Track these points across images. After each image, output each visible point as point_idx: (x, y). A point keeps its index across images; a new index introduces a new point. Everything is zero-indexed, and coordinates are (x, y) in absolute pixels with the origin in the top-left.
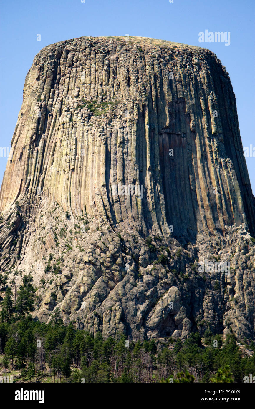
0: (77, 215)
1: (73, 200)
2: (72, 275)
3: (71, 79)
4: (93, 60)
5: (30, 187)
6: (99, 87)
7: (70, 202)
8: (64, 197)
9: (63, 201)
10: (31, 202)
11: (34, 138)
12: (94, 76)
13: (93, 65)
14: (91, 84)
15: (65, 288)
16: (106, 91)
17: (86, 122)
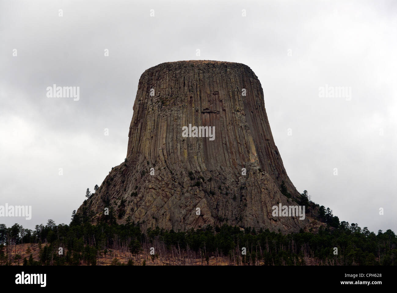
0: (153, 163)
1: (152, 154)
2: (143, 196)
3: (157, 87)
4: (167, 75)
5: (134, 150)
6: (170, 90)
7: (150, 156)
8: (147, 153)
9: (147, 155)
10: (134, 158)
11: (136, 122)
12: (168, 84)
13: (168, 78)
14: (166, 88)
15: (139, 204)
16: (174, 91)
17: (159, 110)
